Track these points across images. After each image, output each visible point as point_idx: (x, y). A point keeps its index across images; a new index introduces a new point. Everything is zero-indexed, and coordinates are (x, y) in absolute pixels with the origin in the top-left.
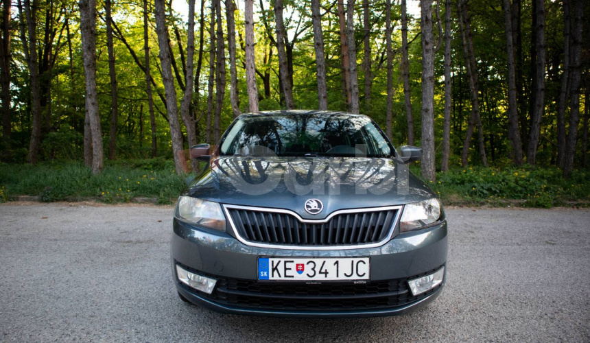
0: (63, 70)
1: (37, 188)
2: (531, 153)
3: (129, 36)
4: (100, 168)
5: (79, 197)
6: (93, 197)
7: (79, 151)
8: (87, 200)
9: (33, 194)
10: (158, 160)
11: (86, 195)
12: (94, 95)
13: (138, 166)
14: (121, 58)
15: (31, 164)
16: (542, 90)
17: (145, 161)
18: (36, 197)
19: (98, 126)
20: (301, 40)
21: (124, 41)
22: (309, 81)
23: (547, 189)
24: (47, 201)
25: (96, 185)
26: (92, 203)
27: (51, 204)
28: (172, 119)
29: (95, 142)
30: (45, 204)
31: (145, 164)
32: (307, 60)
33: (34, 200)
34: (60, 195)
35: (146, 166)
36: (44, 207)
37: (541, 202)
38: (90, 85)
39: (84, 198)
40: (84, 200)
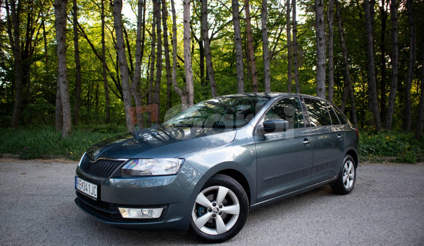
0: (39, 58)
1: (17, 148)
2: (388, 121)
3: (89, 34)
4: (69, 132)
5: (52, 156)
6: (63, 155)
7: (52, 119)
8: (59, 158)
9: (15, 153)
10: (111, 126)
11: (58, 154)
12: (65, 75)
13: (96, 130)
14: (83, 50)
15: (14, 129)
16: (396, 75)
17: (101, 126)
18: (17, 155)
19: (68, 99)
20: (216, 39)
21: (86, 37)
22: (221, 68)
23: (409, 149)
24: (26, 159)
25: (65, 146)
26: (62, 160)
27: (29, 161)
28: (126, 95)
29: (65, 112)
30: (24, 161)
31: (102, 129)
32: (220, 53)
33: (15, 158)
34: (37, 154)
35: (102, 130)
36: (23, 164)
37: (408, 159)
38: (62, 68)
39: (56, 156)
40: (56, 158)
